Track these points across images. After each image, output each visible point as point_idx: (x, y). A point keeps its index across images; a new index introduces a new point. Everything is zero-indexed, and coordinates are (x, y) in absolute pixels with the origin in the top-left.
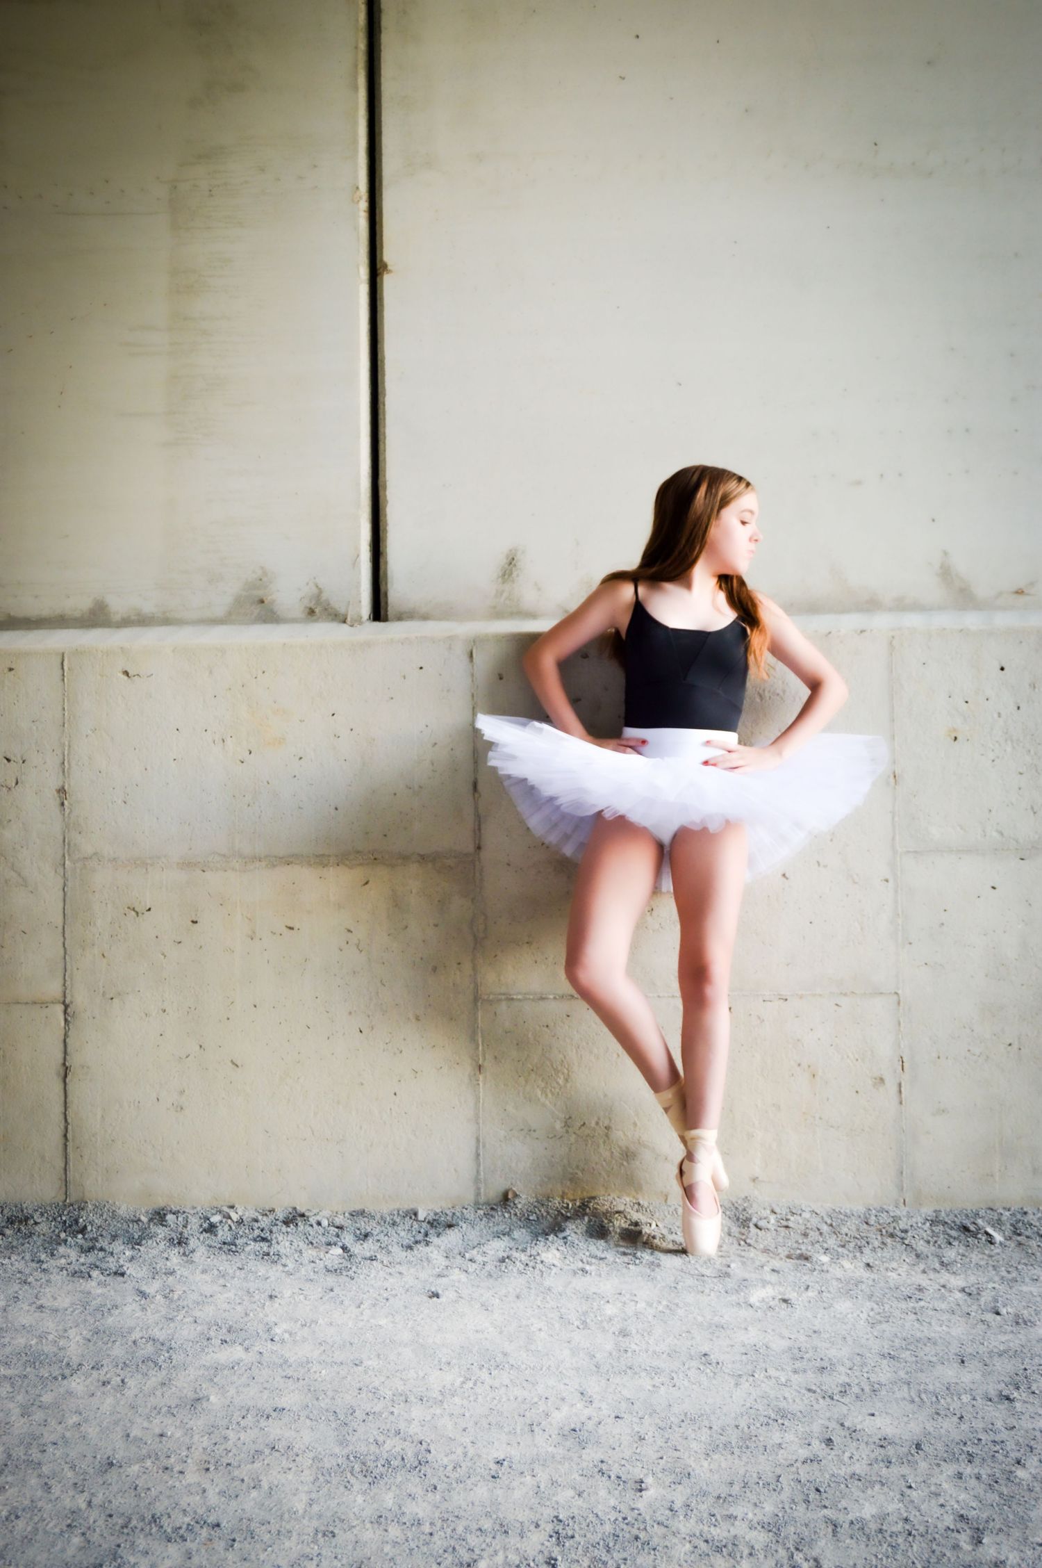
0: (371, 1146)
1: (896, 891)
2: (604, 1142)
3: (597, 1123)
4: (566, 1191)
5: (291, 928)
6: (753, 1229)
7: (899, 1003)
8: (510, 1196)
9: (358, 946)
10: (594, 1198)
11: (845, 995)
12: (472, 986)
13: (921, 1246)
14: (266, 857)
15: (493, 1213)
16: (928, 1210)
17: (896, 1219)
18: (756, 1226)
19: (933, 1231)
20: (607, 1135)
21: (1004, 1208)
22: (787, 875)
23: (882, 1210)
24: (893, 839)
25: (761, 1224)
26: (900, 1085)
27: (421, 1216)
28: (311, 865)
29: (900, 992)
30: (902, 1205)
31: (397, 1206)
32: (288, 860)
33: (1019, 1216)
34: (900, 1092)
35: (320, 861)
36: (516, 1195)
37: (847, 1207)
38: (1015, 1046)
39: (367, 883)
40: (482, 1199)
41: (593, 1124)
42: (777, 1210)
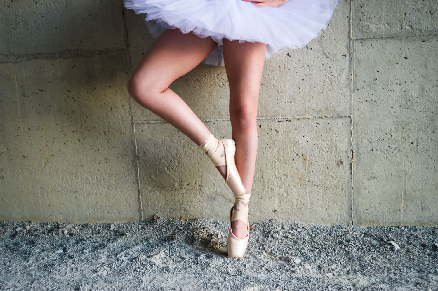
0: (89, 194)
1: (350, 61)
2: (199, 193)
3: (196, 184)
4: (182, 216)
5: (41, 91)
6: (270, 239)
7: (351, 122)
8: (155, 218)
9: (73, 98)
10: (195, 219)
11: (322, 118)
12: (130, 117)
14: (26, 55)
15: (146, 227)
16: (364, 227)
17: (346, 233)
18: (272, 236)
19: (363, 241)
20: (200, 189)
21: (405, 227)
22: (290, 54)
23: (340, 227)
24: (349, 32)
25: (275, 235)
26: (351, 164)
27: (112, 229)
28: (47, 58)
29: (352, 116)
30: (351, 224)
31: (104, 222)
32: (36, 56)
33: (412, 231)
34: (351, 168)
35: (51, 56)
36: (158, 218)
37: (322, 225)
38: (415, 144)
39: (75, 66)
40: (143, 219)
41: (194, 184)
42: (285, 227)
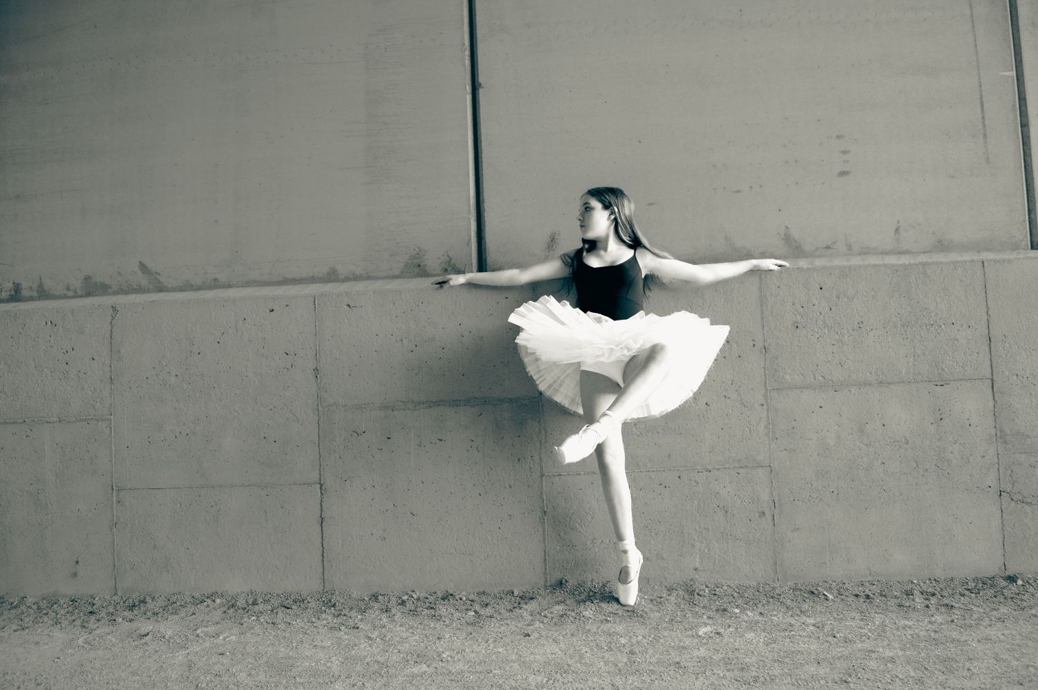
0: (488, 556)
1: (768, 410)
2: (614, 551)
3: (610, 541)
4: (594, 578)
5: (441, 440)
6: (697, 596)
7: (771, 471)
8: (563, 582)
9: (477, 448)
10: (609, 582)
11: (742, 468)
12: (539, 469)
13: (789, 602)
14: (427, 402)
15: (555, 591)
16: (791, 583)
17: (774, 588)
18: (698, 594)
19: (795, 595)
20: (615, 548)
21: (832, 581)
22: (708, 404)
23: (766, 584)
24: (765, 382)
25: (701, 593)
26: (774, 515)
27: (516, 594)
28: (450, 406)
29: (772, 465)
30: (776, 581)
31: (502, 589)
32: (438, 403)
33: (841, 585)
34: (774, 519)
35: (455, 403)
36: (567, 581)
37: (747, 583)
38: (836, 492)
39: (481, 415)
40: (548, 584)
41: (607, 541)
42: (709, 586)
